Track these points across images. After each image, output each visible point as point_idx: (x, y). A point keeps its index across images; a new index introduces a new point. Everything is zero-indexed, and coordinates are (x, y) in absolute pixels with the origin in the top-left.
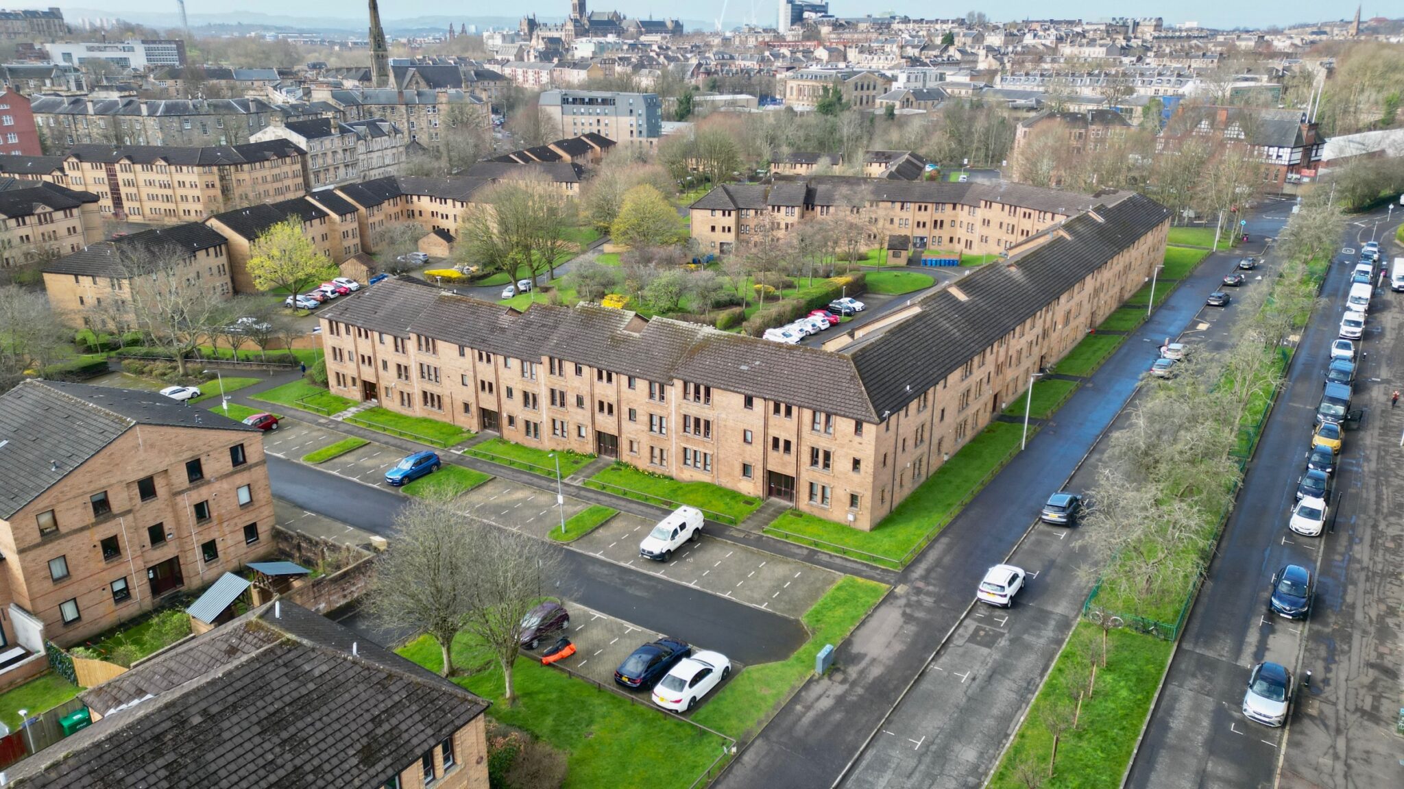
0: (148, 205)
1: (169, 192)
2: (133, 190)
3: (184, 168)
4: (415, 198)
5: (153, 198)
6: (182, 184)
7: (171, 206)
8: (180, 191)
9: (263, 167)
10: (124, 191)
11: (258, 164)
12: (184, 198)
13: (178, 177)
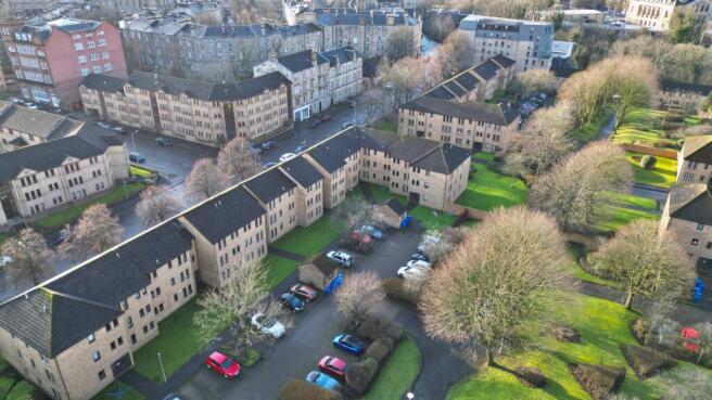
0: (176, 125)
1: (189, 118)
2: (166, 113)
3: (200, 102)
4: (372, 152)
5: (180, 120)
6: (198, 113)
7: (190, 128)
8: (197, 118)
9: (257, 100)
10: (161, 112)
11: (254, 99)
12: (199, 124)
13: (195, 108)
